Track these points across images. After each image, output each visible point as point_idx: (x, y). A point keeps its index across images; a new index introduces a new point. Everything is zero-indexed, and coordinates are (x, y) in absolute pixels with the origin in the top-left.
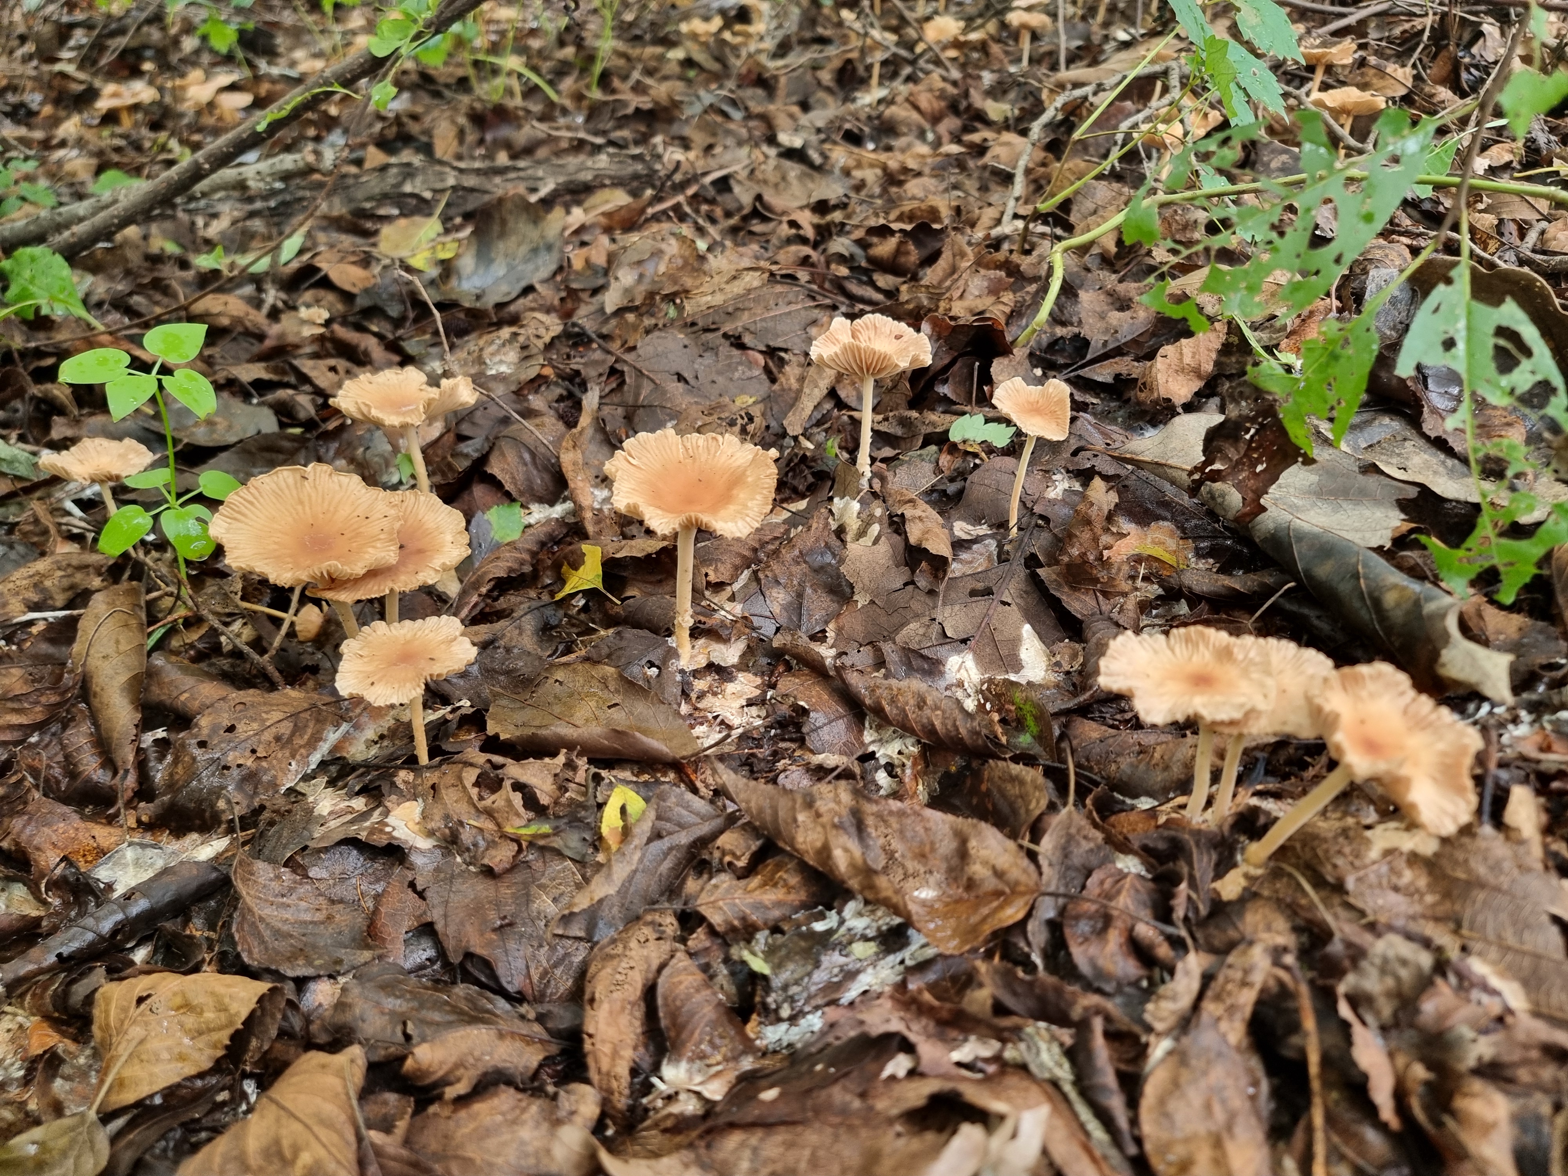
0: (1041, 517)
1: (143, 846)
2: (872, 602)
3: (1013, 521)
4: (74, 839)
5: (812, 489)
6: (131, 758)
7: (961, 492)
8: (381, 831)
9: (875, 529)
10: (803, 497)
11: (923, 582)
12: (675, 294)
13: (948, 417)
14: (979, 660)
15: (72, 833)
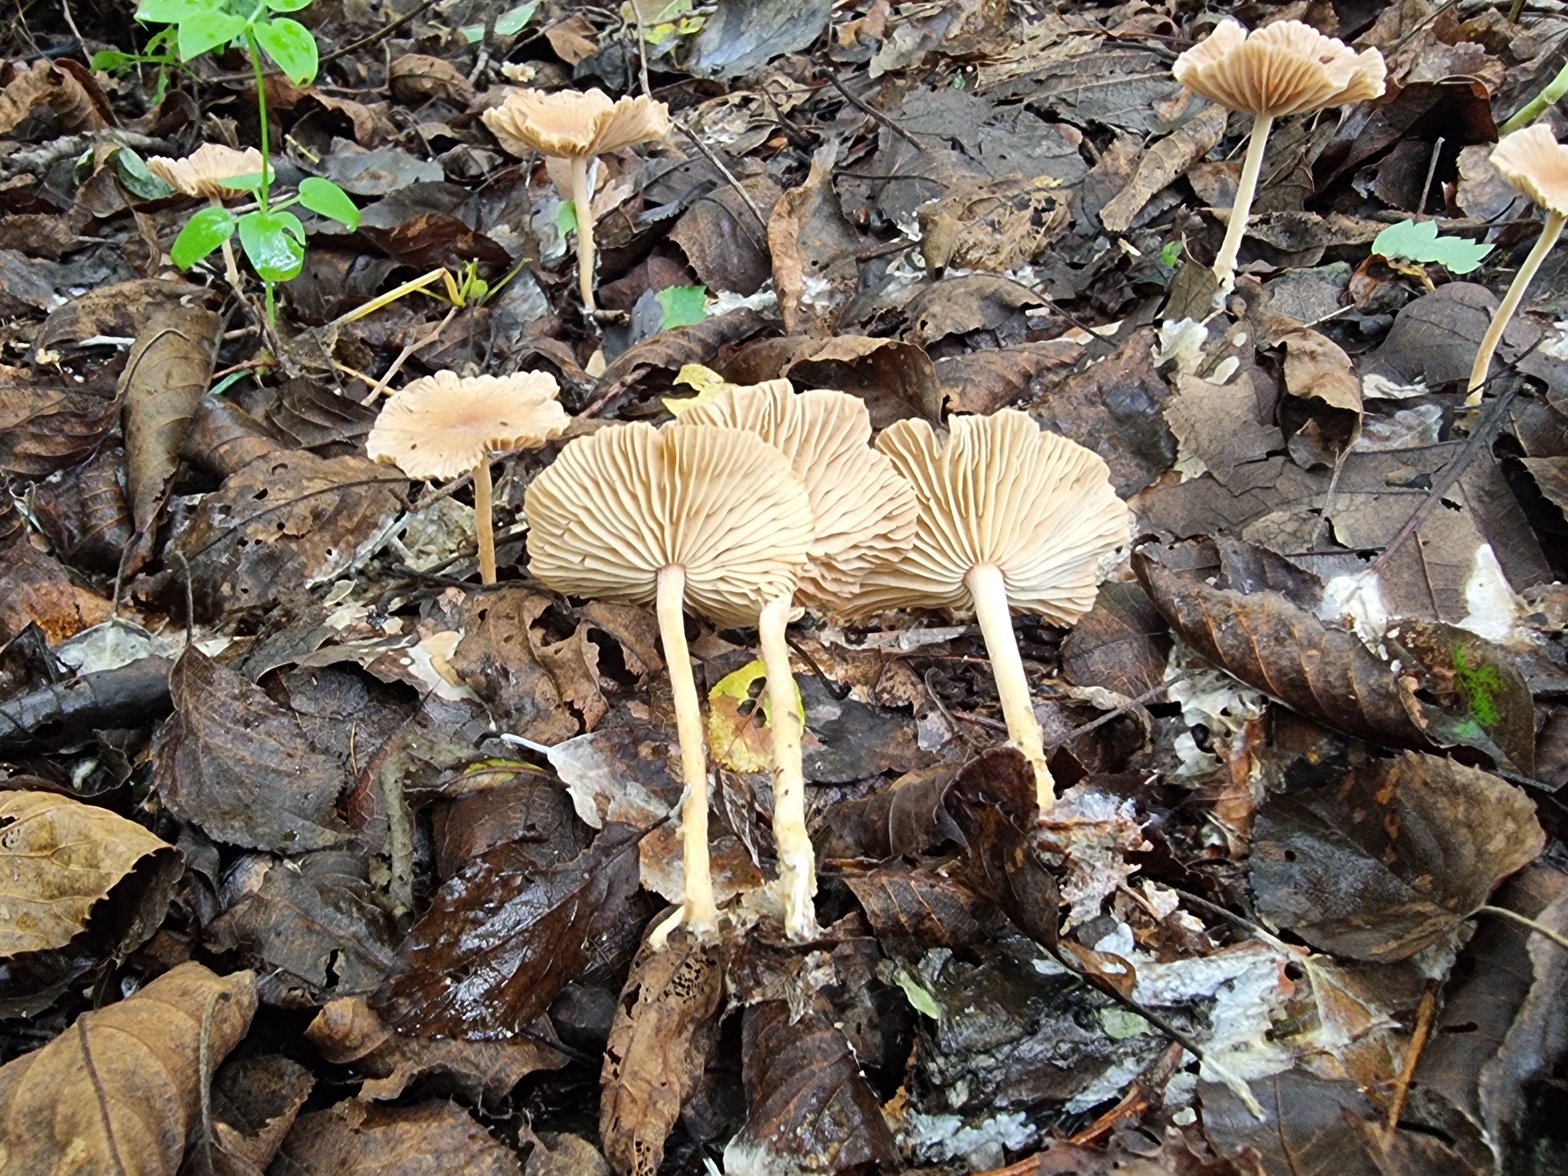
0: (1530, 379)
1: (128, 630)
2: (1208, 475)
3: (1478, 379)
4: (55, 604)
5: (1127, 309)
6: (150, 519)
7: (1383, 332)
8: (395, 661)
9: (1232, 364)
10: (1113, 320)
11: (1302, 454)
12: (967, 59)
13: (1372, 225)
14: (1388, 588)
15: (55, 595)
